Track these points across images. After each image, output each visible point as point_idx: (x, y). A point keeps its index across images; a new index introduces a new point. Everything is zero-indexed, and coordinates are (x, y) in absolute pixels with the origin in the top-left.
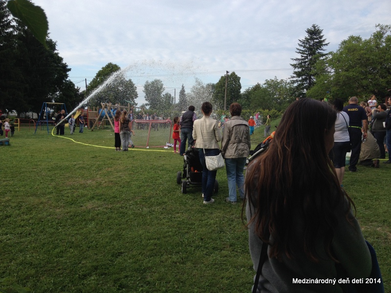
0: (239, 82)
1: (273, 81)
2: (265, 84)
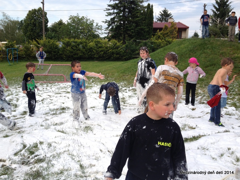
0: (46, 17)
1: (75, 17)
2: (70, 19)
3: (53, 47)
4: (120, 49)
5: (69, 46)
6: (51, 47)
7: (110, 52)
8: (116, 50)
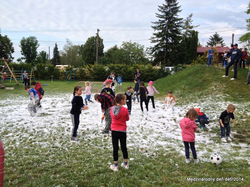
2: (123, 45)
3: (101, 71)
4: (154, 72)
5: (113, 70)
6: (100, 70)
7: (146, 74)
8: (151, 73)
